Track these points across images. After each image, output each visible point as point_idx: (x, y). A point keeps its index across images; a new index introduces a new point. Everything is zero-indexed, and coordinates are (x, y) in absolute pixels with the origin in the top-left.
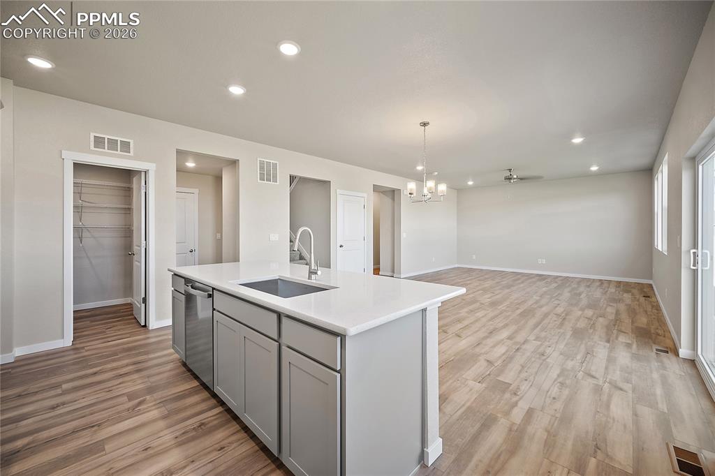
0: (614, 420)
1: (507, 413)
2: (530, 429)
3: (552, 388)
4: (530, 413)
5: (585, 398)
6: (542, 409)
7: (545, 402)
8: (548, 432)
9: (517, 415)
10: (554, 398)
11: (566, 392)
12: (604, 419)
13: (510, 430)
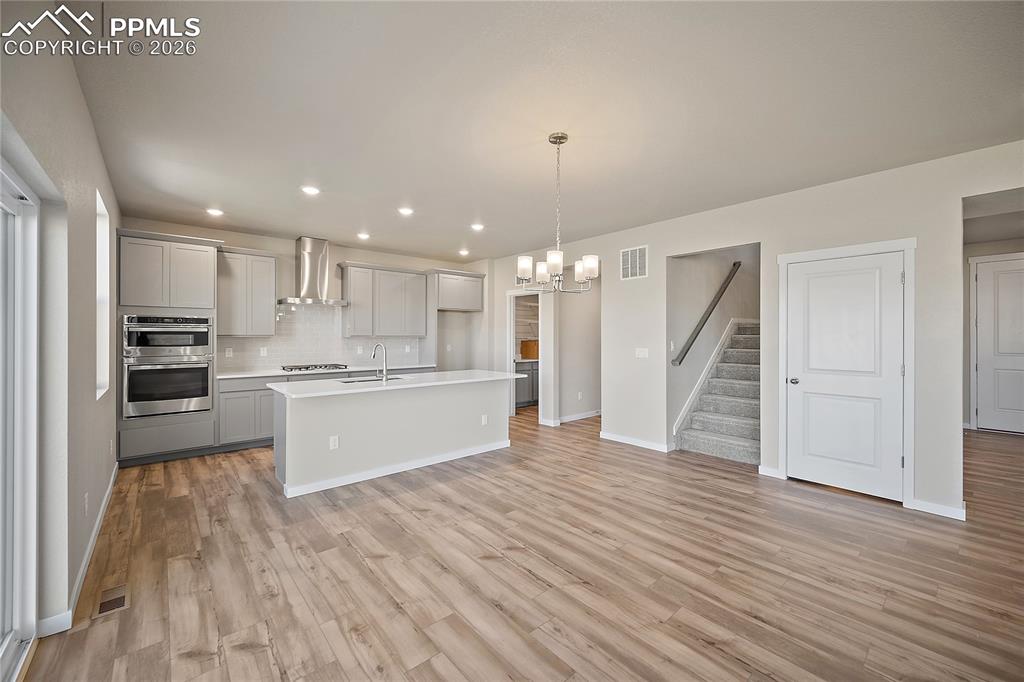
0: (190, 593)
1: (284, 533)
2: (256, 536)
3: (277, 580)
4: (270, 545)
5: (231, 597)
6: (263, 554)
7: (268, 561)
8: (242, 543)
9: (277, 538)
10: (264, 571)
11: (259, 589)
12: (201, 586)
13: (268, 527)
